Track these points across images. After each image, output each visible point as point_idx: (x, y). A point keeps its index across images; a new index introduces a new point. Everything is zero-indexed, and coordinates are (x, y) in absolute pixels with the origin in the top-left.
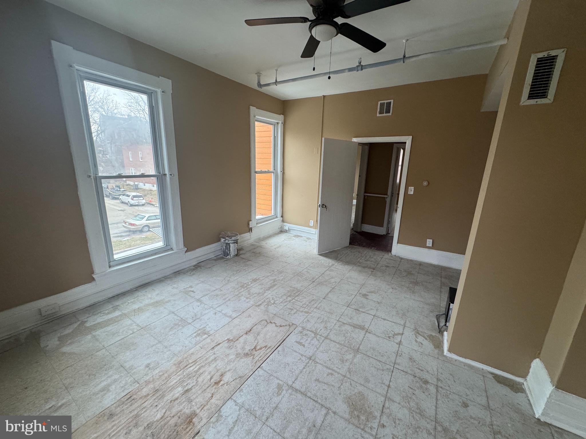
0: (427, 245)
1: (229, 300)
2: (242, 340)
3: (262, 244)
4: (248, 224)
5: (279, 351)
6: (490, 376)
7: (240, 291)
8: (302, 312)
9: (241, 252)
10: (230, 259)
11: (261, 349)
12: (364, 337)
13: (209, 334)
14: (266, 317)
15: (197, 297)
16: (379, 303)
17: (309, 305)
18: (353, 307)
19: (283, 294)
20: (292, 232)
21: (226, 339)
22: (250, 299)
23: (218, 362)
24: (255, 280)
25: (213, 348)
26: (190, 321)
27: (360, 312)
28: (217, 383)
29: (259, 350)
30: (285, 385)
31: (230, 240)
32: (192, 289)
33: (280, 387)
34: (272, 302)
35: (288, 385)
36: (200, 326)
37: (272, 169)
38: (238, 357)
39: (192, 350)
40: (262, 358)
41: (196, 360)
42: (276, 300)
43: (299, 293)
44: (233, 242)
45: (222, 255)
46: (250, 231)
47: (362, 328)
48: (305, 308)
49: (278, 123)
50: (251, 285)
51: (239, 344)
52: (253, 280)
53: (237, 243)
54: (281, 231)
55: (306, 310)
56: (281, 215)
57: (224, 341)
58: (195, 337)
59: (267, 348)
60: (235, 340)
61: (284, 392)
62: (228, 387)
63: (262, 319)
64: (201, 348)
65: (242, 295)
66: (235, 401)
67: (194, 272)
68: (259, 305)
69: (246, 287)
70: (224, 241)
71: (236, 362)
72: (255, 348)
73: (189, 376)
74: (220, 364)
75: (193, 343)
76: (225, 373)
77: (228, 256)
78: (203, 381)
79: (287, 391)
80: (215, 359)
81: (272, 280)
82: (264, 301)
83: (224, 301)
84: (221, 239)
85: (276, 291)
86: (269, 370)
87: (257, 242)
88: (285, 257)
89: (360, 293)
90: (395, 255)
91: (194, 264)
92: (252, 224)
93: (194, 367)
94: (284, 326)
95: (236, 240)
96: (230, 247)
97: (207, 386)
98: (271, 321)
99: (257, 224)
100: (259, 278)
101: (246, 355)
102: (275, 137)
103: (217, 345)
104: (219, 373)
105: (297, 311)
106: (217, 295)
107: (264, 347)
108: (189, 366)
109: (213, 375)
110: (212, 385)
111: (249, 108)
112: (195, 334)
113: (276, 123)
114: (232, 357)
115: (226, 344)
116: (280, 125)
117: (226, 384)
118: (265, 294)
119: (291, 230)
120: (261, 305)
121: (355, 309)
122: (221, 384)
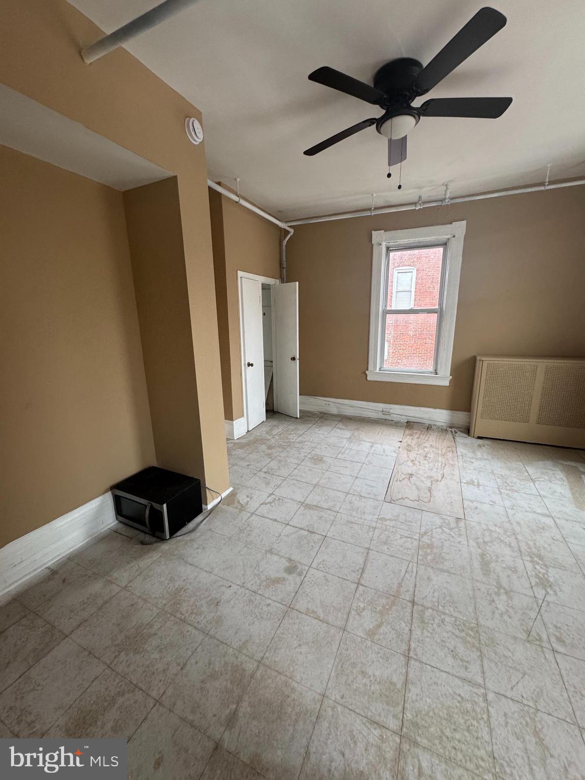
8: (390, 520)
16: (271, 551)
27: (307, 528)
47: (308, 507)
48: (390, 527)
59: (398, 480)
94: (400, 499)
105: (398, 520)
107: (402, 480)
121: (314, 533)
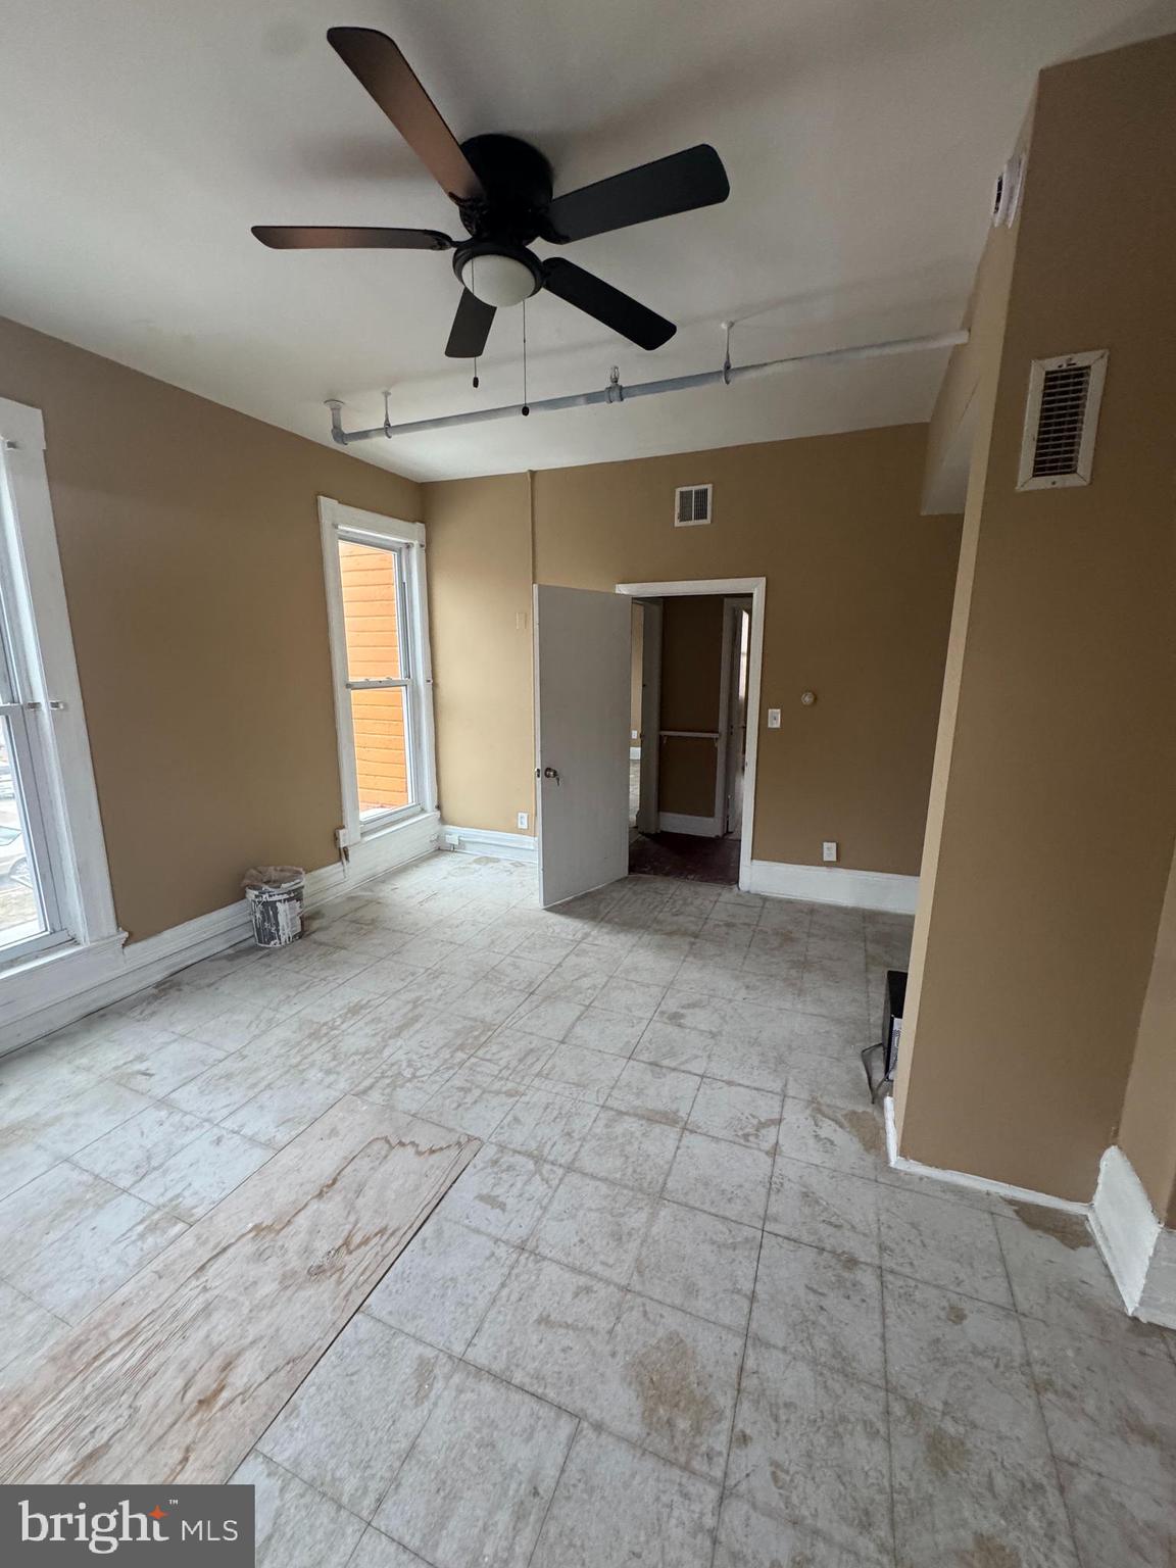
0: (826, 858)
1: (269, 1086)
2: (302, 1220)
3: (381, 895)
4: (336, 838)
5: (424, 1241)
6: (1009, 1212)
7: (306, 1051)
8: (498, 1093)
9: (316, 924)
10: (280, 949)
11: (365, 1241)
12: (678, 1148)
13: (192, 1219)
14: (385, 1129)
15: (160, 1091)
16: (713, 1035)
17: (521, 1067)
18: (645, 1057)
19: (441, 1043)
20: (469, 849)
21: (250, 1225)
22: (338, 1073)
23: (216, 1317)
24: (355, 1010)
25: (202, 1268)
26: (125, 1181)
27: (664, 1070)
28: (204, 1403)
29: (359, 1246)
30: (443, 1359)
31: (276, 891)
32: (142, 1067)
33: (424, 1372)
34: (407, 1073)
35: (450, 1357)
36: (162, 1195)
37: (400, 676)
38: (287, 1288)
39: (125, 1290)
40: (368, 1273)
41: (137, 1325)
42: (419, 1065)
43: (490, 1033)
44: (286, 896)
45: (252, 941)
46: (344, 860)
47: (668, 1118)
48: (507, 1079)
49: (408, 546)
50: (344, 1026)
51: (293, 1241)
52: (349, 1011)
53: (299, 898)
54: (439, 849)
55: (510, 1085)
56: (436, 804)
57: (243, 1235)
58: (142, 1236)
59: (385, 1237)
60: (278, 1228)
61: (439, 1385)
62: (247, 1408)
63: (372, 1138)
64: (160, 1277)
65: (312, 1065)
66: (268, 1460)
67: (155, 1006)
68: (365, 1092)
69: (326, 1034)
70: (257, 896)
71: (278, 1308)
72: (346, 1243)
73: (105, 1396)
74: (222, 1325)
75: (132, 1263)
76: (239, 1355)
77: (272, 943)
78: (156, 1405)
79: (448, 1378)
80: (207, 1311)
81: (408, 1002)
82: (383, 1076)
83: (251, 1094)
84: (248, 890)
85: (419, 1037)
86: (390, 1313)
87: (365, 890)
88: (450, 927)
89: (663, 1013)
90: (748, 892)
91: (159, 977)
92: (346, 838)
93: (127, 1354)
94: (441, 1149)
95: (294, 891)
96: (276, 914)
97: (169, 1421)
98: (403, 1140)
99: (363, 834)
100: (369, 1001)
101: (317, 1272)
102: (402, 585)
103: (218, 1254)
104: (217, 1362)
105: (484, 1092)
106: (229, 1076)
107: (376, 1235)
108: (109, 1354)
109: (196, 1373)
110: (187, 1414)
111: (316, 502)
112: (140, 1228)
113: (404, 547)
114: (268, 1288)
115: (247, 1247)
116: (414, 552)
117: (239, 1400)
118: (386, 1053)
119: (468, 846)
120: (371, 1087)
121: (651, 1064)
122: (220, 1402)
